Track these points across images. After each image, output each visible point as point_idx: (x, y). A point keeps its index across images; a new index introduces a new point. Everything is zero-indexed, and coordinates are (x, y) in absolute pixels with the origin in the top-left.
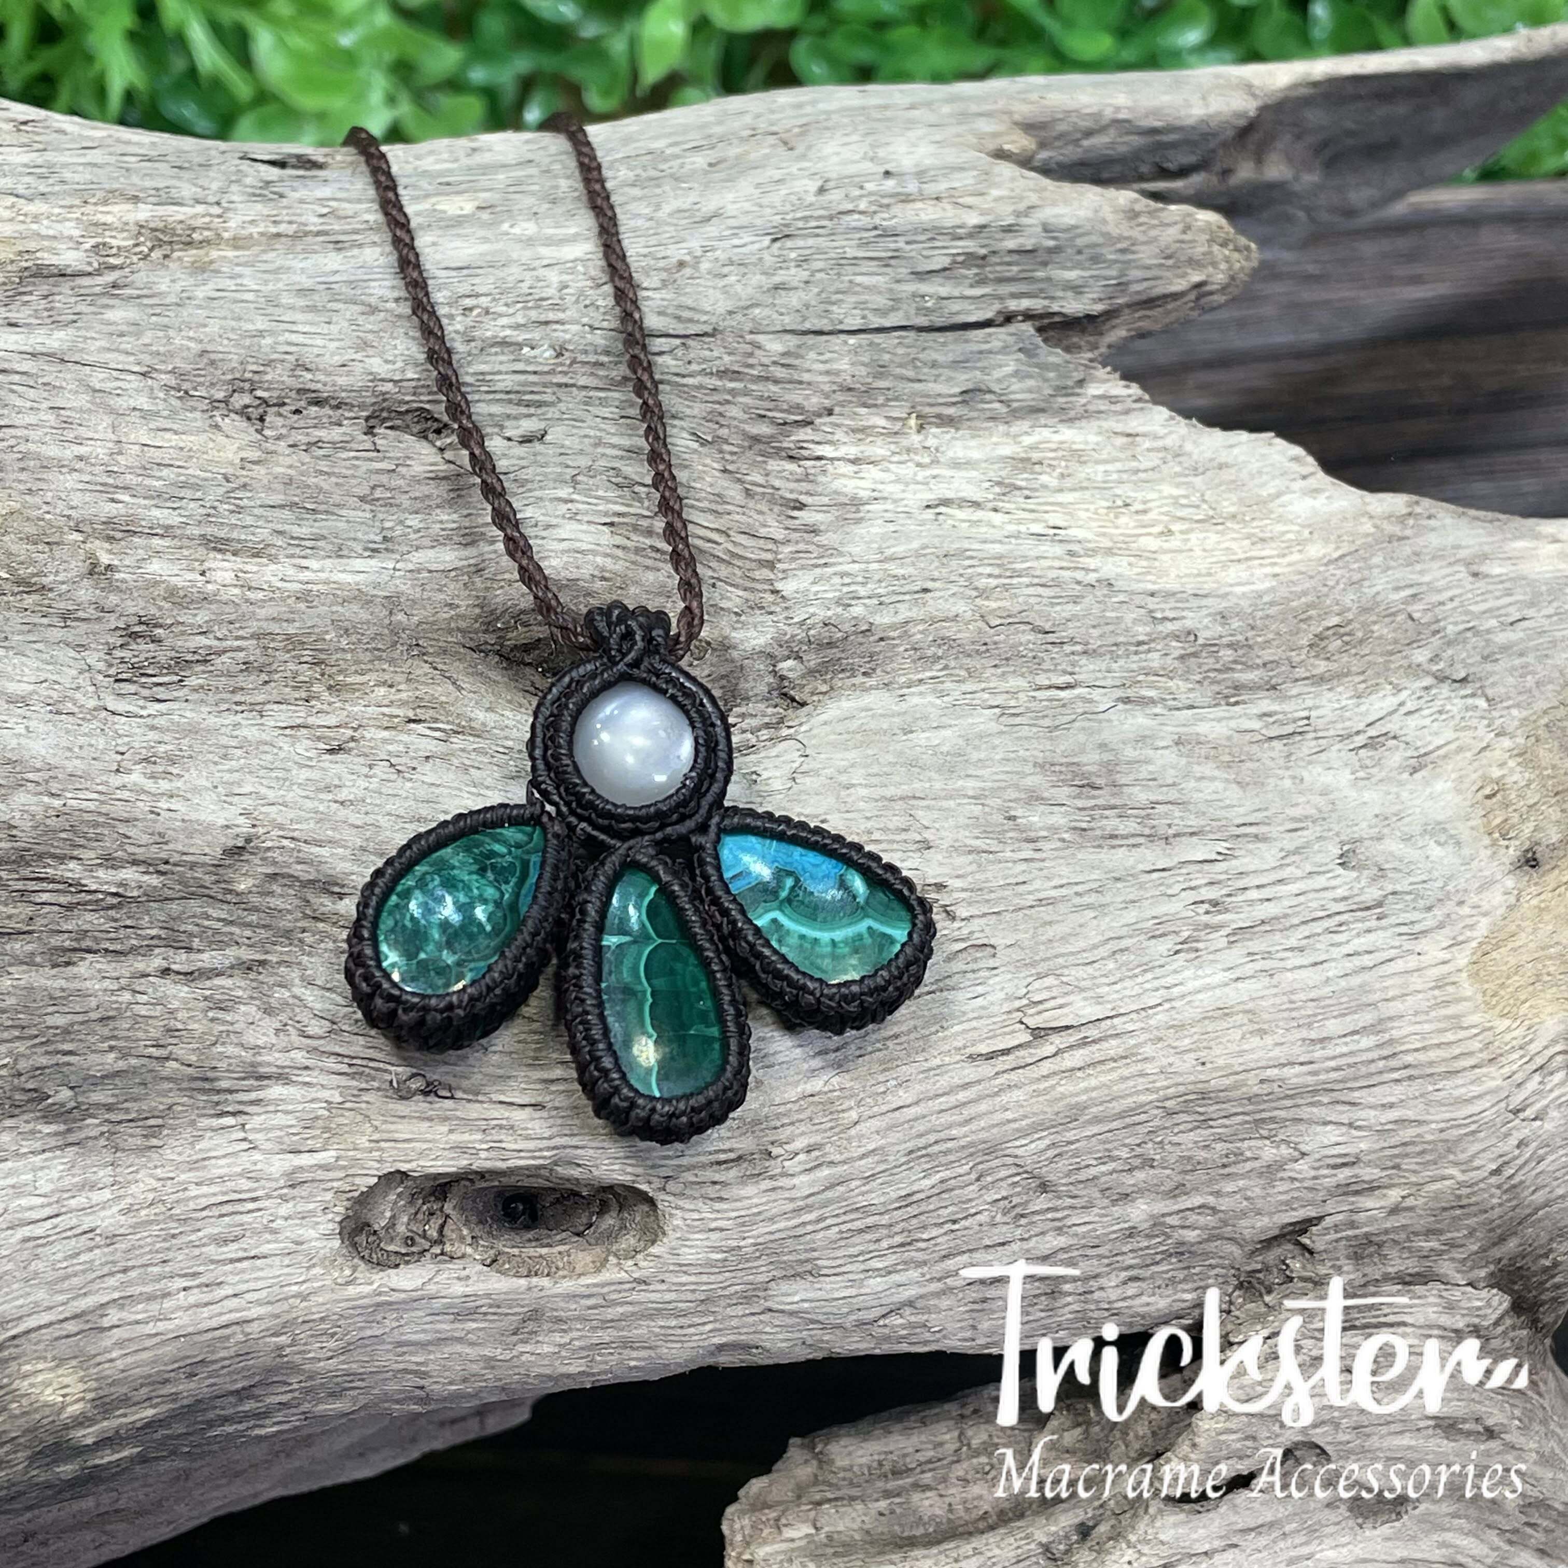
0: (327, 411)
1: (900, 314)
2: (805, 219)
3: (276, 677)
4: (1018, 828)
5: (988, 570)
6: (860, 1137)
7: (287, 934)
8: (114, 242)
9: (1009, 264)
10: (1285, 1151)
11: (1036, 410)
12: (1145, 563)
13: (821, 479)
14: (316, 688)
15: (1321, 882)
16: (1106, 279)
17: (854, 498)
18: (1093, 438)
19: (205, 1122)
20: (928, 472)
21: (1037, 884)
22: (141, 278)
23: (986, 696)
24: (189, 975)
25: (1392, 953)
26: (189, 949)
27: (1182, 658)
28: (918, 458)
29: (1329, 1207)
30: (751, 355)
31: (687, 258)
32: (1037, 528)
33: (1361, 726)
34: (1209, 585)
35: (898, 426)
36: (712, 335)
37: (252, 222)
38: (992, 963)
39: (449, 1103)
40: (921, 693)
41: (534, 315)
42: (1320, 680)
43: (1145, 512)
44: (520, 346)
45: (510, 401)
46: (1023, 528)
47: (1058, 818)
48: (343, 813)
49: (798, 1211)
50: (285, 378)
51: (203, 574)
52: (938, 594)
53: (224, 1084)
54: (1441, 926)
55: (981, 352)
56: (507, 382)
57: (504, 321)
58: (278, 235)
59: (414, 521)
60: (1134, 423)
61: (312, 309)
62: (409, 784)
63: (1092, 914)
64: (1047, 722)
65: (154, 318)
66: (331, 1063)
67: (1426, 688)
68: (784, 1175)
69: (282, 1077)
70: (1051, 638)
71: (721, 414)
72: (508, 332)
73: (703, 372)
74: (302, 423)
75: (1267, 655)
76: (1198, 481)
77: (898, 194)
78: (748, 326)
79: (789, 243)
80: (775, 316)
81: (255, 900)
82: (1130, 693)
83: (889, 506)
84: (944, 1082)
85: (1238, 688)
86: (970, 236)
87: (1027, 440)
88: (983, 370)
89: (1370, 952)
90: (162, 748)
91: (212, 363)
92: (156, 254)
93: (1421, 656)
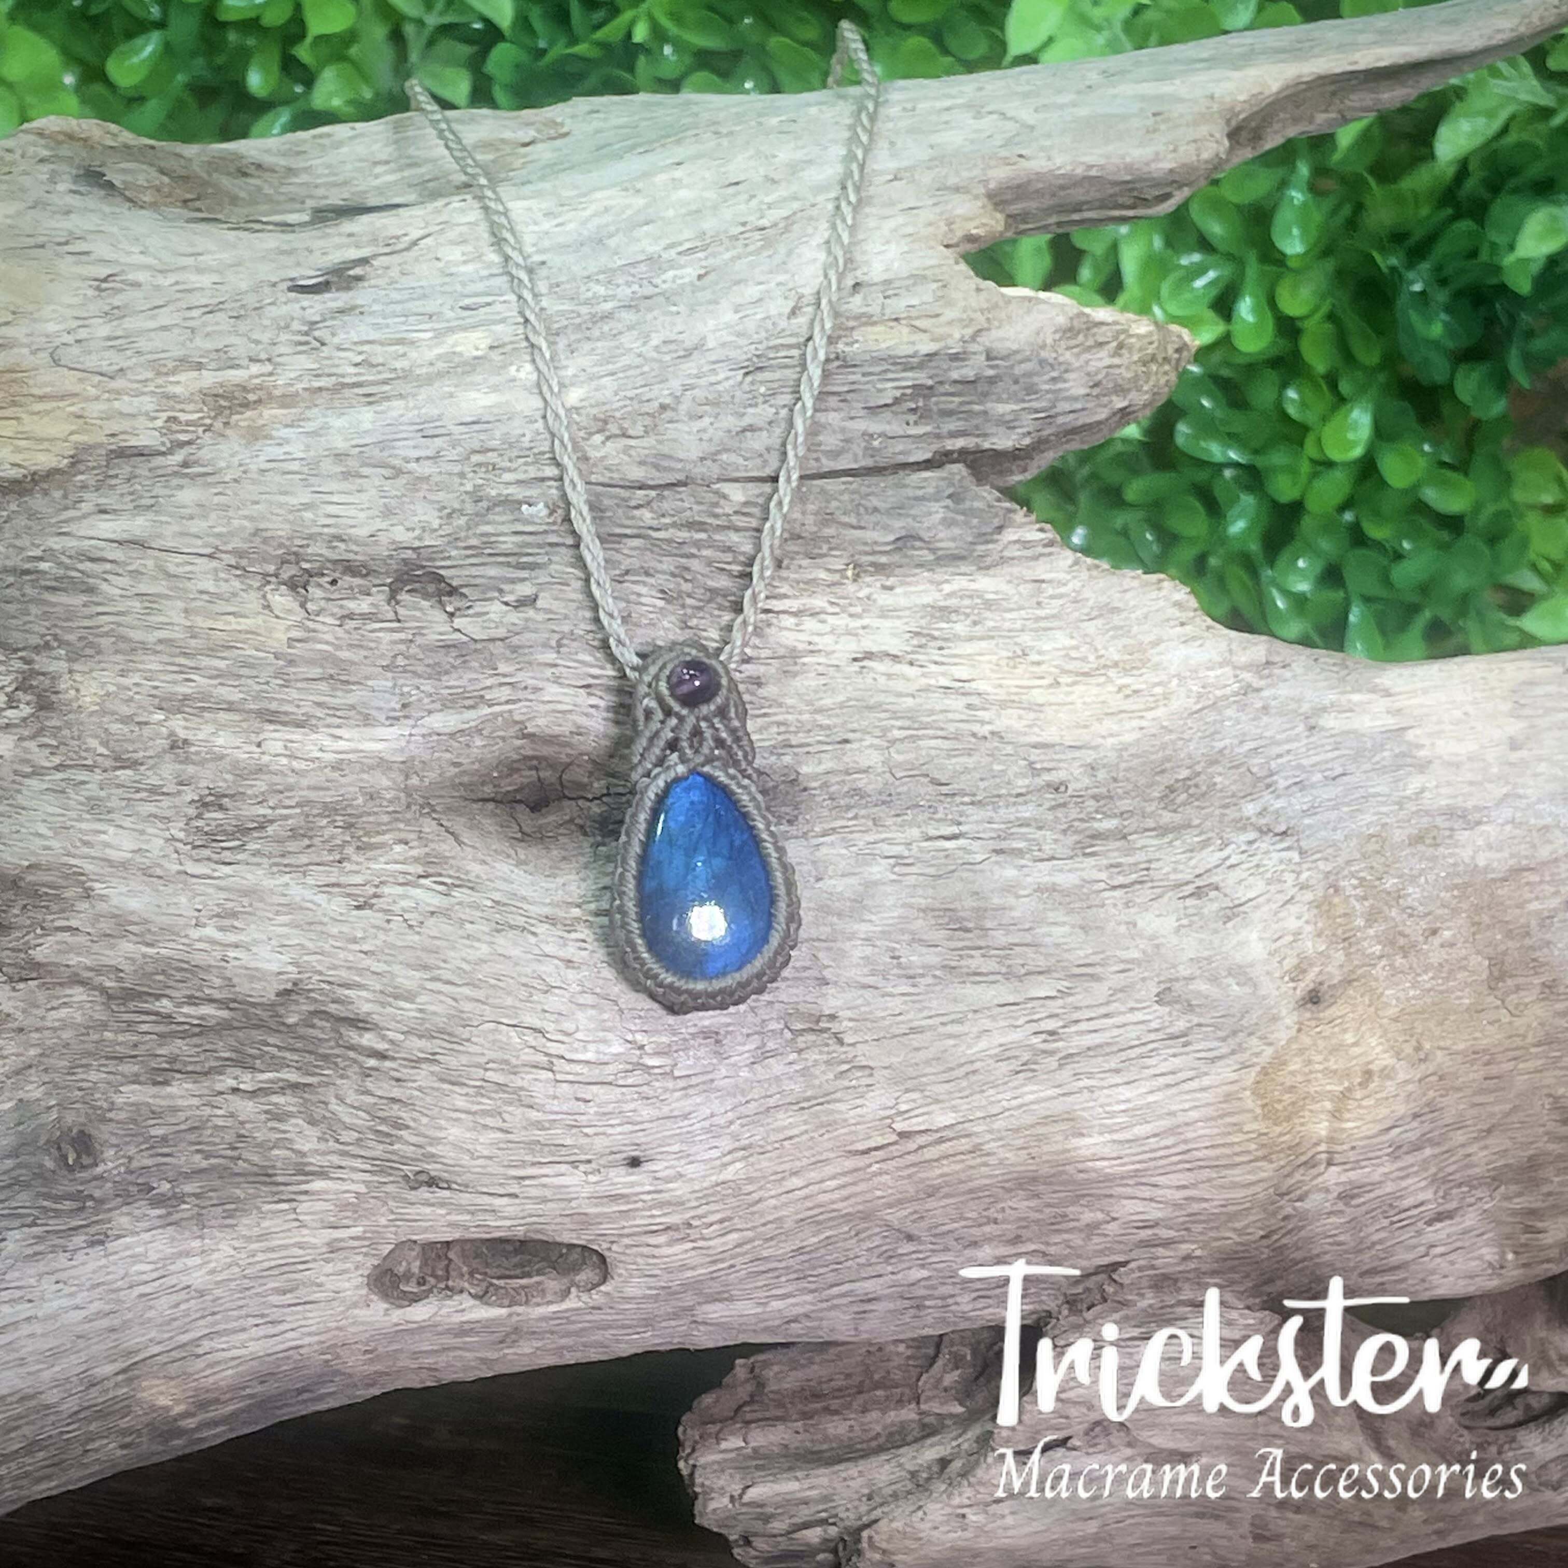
0: (357, 581)
1: (850, 456)
2: (776, 348)
3: (316, 841)
4: (899, 966)
5: (899, 723)
6: (762, 1214)
7: (325, 1057)
8: (183, 417)
9: (952, 394)
10: (1100, 1216)
11: (957, 558)
12: (1032, 715)
13: (767, 631)
14: (349, 850)
15: (1139, 1016)
16: (1037, 411)
17: (794, 650)
18: (1004, 587)
19: (266, 1207)
20: (858, 623)
21: (910, 1016)
22: (205, 454)
23: (884, 846)
24: (253, 1094)
25: (1191, 1074)
26: (253, 1069)
27: (1052, 808)
28: (852, 610)
29: (1133, 1255)
30: (716, 505)
31: (668, 401)
32: (944, 682)
33: (1189, 877)
34: (1084, 736)
35: (837, 577)
36: (685, 484)
37: (299, 378)
38: (869, 1081)
39: (447, 1193)
40: (832, 844)
41: (532, 472)
42: (1163, 831)
43: (1038, 663)
44: (520, 503)
45: (508, 564)
46: (933, 682)
47: (932, 957)
48: (368, 962)
49: (714, 1262)
50: (324, 551)
51: (259, 745)
52: (855, 746)
53: (280, 1179)
54: (1233, 1052)
55: (916, 499)
56: (508, 543)
57: (508, 477)
58: (320, 389)
59: (427, 685)
60: (1041, 570)
61: (347, 475)
62: (417, 938)
63: (951, 1042)
64: (932, 871)
65: (216, 499)
66: (358, 1163)
67: (1250, 843)
68: (703, 1239)
69: (322, 1174)
70: (944, 790)
71: (687, 569)
72: (511, 490)
73: (674, 525)
74: (336, 596)
75: (1125, 804)
76: (1090, 628)
77: (863, 315)
78: (716, 471)
79: (760, 376)
80: (741, 461)
81: (302, 1031)
82: (1004, 845)
83: (822, 660)
84: (829, 1170)
85: (1096, 836)
86: (921, 366)
87: (947, 588)
88: (914, 518)
89: (1173, 1073)
90: (230, 905)
91: (265, 541)
92: (218, 425)
93: (1250, 809)
